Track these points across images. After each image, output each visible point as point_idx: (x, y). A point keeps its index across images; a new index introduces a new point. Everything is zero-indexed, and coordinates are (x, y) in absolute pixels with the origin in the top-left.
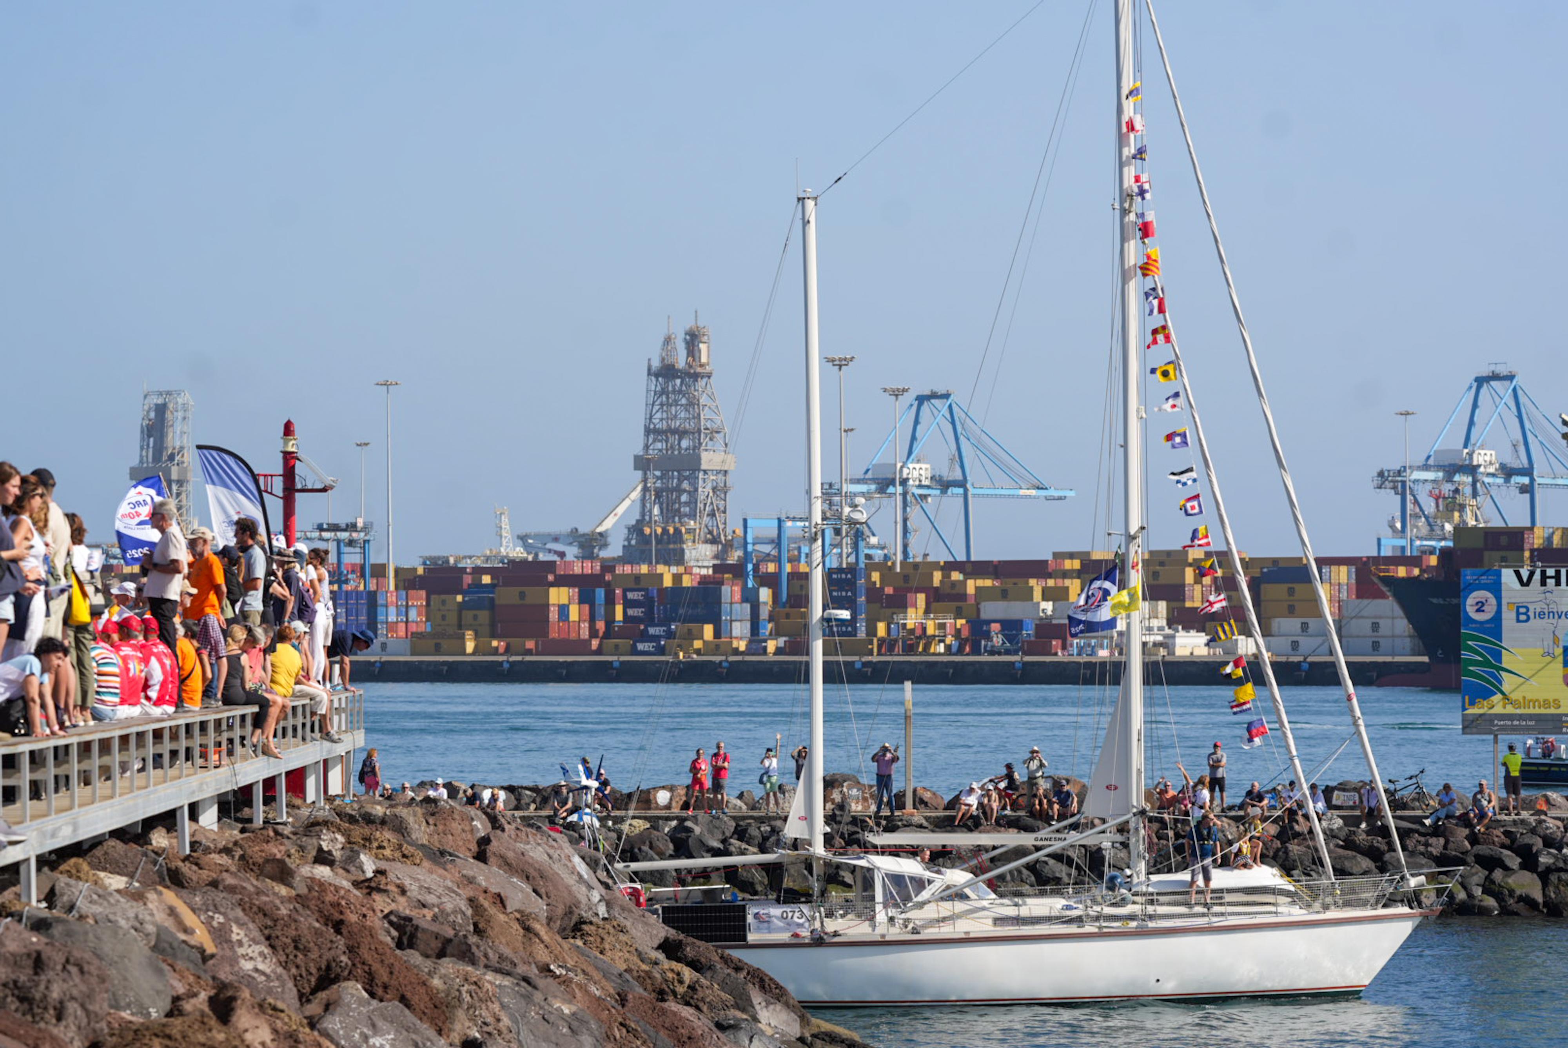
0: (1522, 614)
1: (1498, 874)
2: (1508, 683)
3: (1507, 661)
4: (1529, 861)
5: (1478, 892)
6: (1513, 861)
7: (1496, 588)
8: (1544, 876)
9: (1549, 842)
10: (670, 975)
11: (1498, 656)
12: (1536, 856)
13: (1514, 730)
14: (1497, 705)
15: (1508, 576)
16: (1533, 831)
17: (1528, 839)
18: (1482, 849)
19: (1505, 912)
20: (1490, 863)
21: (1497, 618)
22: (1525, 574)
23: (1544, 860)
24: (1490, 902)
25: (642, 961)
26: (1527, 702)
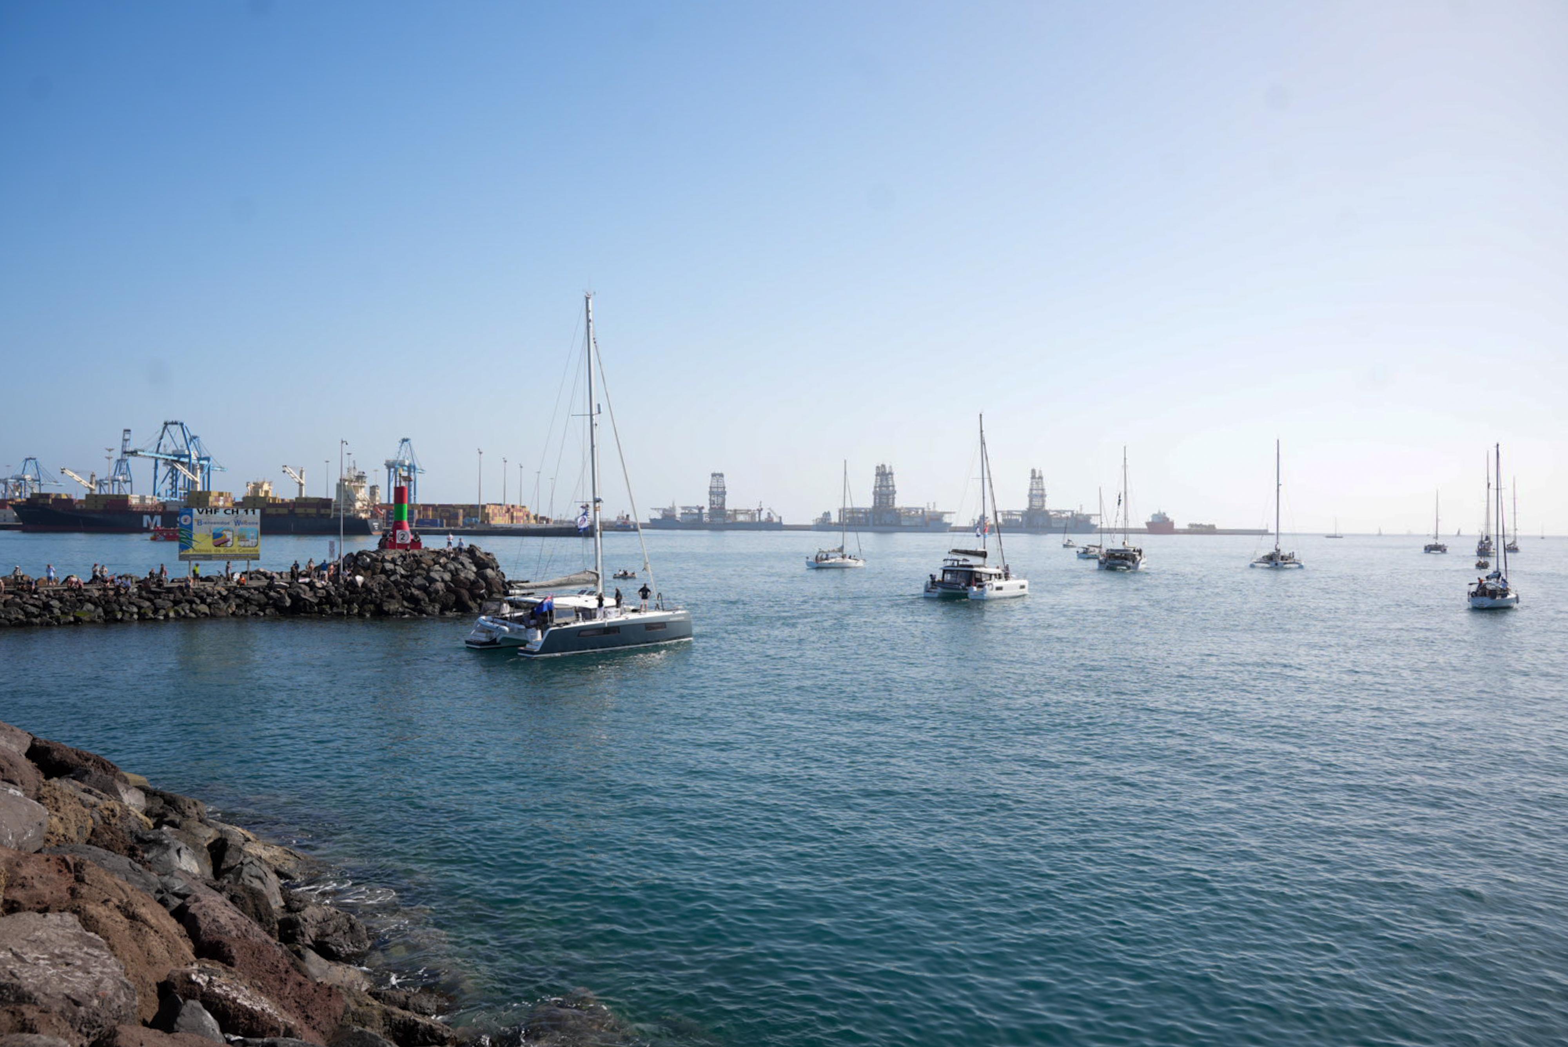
0: (199, 523)
1: (194, 606)
2: (194, 544)
3: (194, 537)
4: (203, 601)
5: (188, 611)
6: (198, 601)
7: (191, 515)
8: (209, 605)
9: (208, 594)
10: (106, 813)
11: (191, 536)
12: (205, 599)
13: (196, 559)
14: (191, 552)
15: (195, 511)
16: (203, 591)
17: (202, 594)
18: (187, 597)
19: (198, 617)
20: (191, 602)
21: (191, 524)
22: (201, 510)
23: (209, 600)
24: (193, 615)
25: (84, 806)
26: (200, 551)
